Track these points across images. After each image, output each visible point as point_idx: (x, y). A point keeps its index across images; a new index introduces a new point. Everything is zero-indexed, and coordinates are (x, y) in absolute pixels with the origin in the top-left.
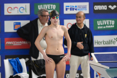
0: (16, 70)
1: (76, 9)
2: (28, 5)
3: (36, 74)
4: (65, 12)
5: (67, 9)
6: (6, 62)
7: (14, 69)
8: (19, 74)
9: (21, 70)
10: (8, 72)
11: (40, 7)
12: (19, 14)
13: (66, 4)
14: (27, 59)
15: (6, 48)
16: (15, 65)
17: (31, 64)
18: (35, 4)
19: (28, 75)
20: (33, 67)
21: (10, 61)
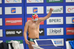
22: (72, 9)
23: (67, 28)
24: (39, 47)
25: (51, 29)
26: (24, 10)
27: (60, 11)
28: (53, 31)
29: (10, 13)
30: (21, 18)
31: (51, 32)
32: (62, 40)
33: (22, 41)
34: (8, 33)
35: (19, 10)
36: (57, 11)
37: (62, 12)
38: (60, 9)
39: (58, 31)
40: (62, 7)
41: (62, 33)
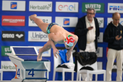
0: (64, 60)
1: (119, 9)
2: (77, 4)
3: (81, 64)
4: (109, 11)
5: (110, 9)
7: (62, 59)
8: (66, 64)
11: (87, 6)
12: (69, 11)
13: (110, 5)
16: (63, 55)
17: (77, 55)
18: (83, 3)
19: (74, 65)
20: (79, 58)
22: (65, 6)
24: (17, 57)
25: (34, 32)
27: (48, 8)
28: (36, 35)
31: (34, 36)
36: (43, 8)
37: (50, 10)
38: (48, 6)
39: (43, 36)
40: (51, 3)
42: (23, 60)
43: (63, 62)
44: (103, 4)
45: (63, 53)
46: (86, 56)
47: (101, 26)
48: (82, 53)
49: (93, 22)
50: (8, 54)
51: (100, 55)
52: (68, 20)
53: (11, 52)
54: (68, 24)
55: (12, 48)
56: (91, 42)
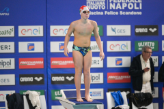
0: (118, 102)
3: (136, 106)
4: (163, 49)
6: (109, 94)
7: (115, 102)
8: (120, 106)
9: (122, 102)
10: (110, 104)
11: (140, 45)
14: (128, 92)
15: (108, 82)
17: (131, 97)
21: (112, 94)
22: (116, 45)
23: (108, 74)
24: (68, 101)
26: (47, 47)
29: (26, 51)
30: (42, 59)
32: (101, 90)
33: (43, 91)
34: (23, 79)
35: (39, 47)
36: (94, 48)
41: (101, 81)
42: (74, 104)
43: (117, 104)
44: (157, 42)
45: (116, 95)
46: (140, 97)
47: (156, 64)
48: (137, 94)
49: (148, 61)
50: (59, 98)
51: (156, 95)
52: (121, 60)
53: (61, 96)
54: (121, 64)
55: (62, 91)
56: (146, 82)
